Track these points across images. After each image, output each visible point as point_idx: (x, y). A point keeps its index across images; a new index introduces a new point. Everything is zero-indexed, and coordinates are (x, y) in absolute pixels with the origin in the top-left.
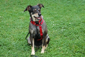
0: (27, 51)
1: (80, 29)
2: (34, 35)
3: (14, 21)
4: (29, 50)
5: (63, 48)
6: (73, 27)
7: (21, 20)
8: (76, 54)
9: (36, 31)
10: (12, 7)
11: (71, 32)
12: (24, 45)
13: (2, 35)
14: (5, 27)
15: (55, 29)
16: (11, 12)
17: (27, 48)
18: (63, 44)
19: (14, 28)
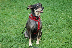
0: (25, 43)
1: (63, 24)
2: (33, 29)
3: (9, 19)
4: (26, 42)
5: (53, 39)
6: (57, 23)
7: (14, 18)
8: (65, 44)
9: (35, 26)
10: (4, 8)
11: (56, 27)
12: (22, 38)
13: (2, 30)
14: (2, 24)
15: (43, 25)
16: (5, 12)
17: (25, 40)
18: (53, 37)
19: (10, 24)
